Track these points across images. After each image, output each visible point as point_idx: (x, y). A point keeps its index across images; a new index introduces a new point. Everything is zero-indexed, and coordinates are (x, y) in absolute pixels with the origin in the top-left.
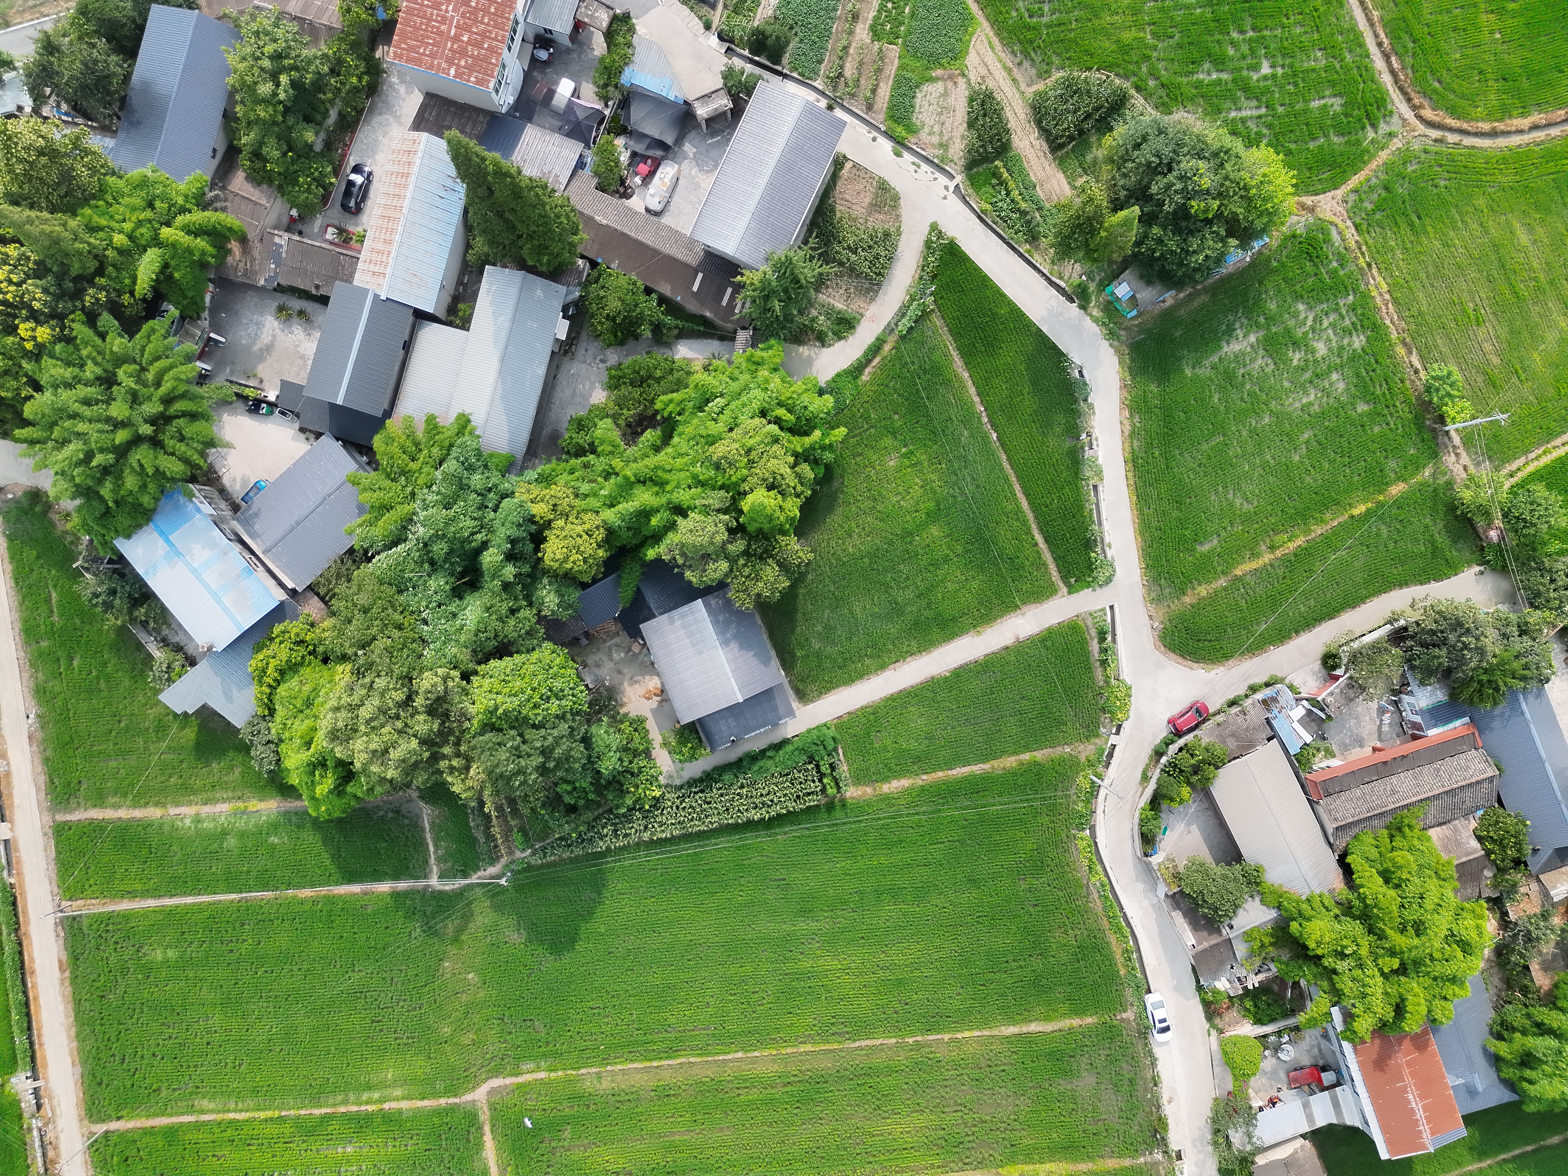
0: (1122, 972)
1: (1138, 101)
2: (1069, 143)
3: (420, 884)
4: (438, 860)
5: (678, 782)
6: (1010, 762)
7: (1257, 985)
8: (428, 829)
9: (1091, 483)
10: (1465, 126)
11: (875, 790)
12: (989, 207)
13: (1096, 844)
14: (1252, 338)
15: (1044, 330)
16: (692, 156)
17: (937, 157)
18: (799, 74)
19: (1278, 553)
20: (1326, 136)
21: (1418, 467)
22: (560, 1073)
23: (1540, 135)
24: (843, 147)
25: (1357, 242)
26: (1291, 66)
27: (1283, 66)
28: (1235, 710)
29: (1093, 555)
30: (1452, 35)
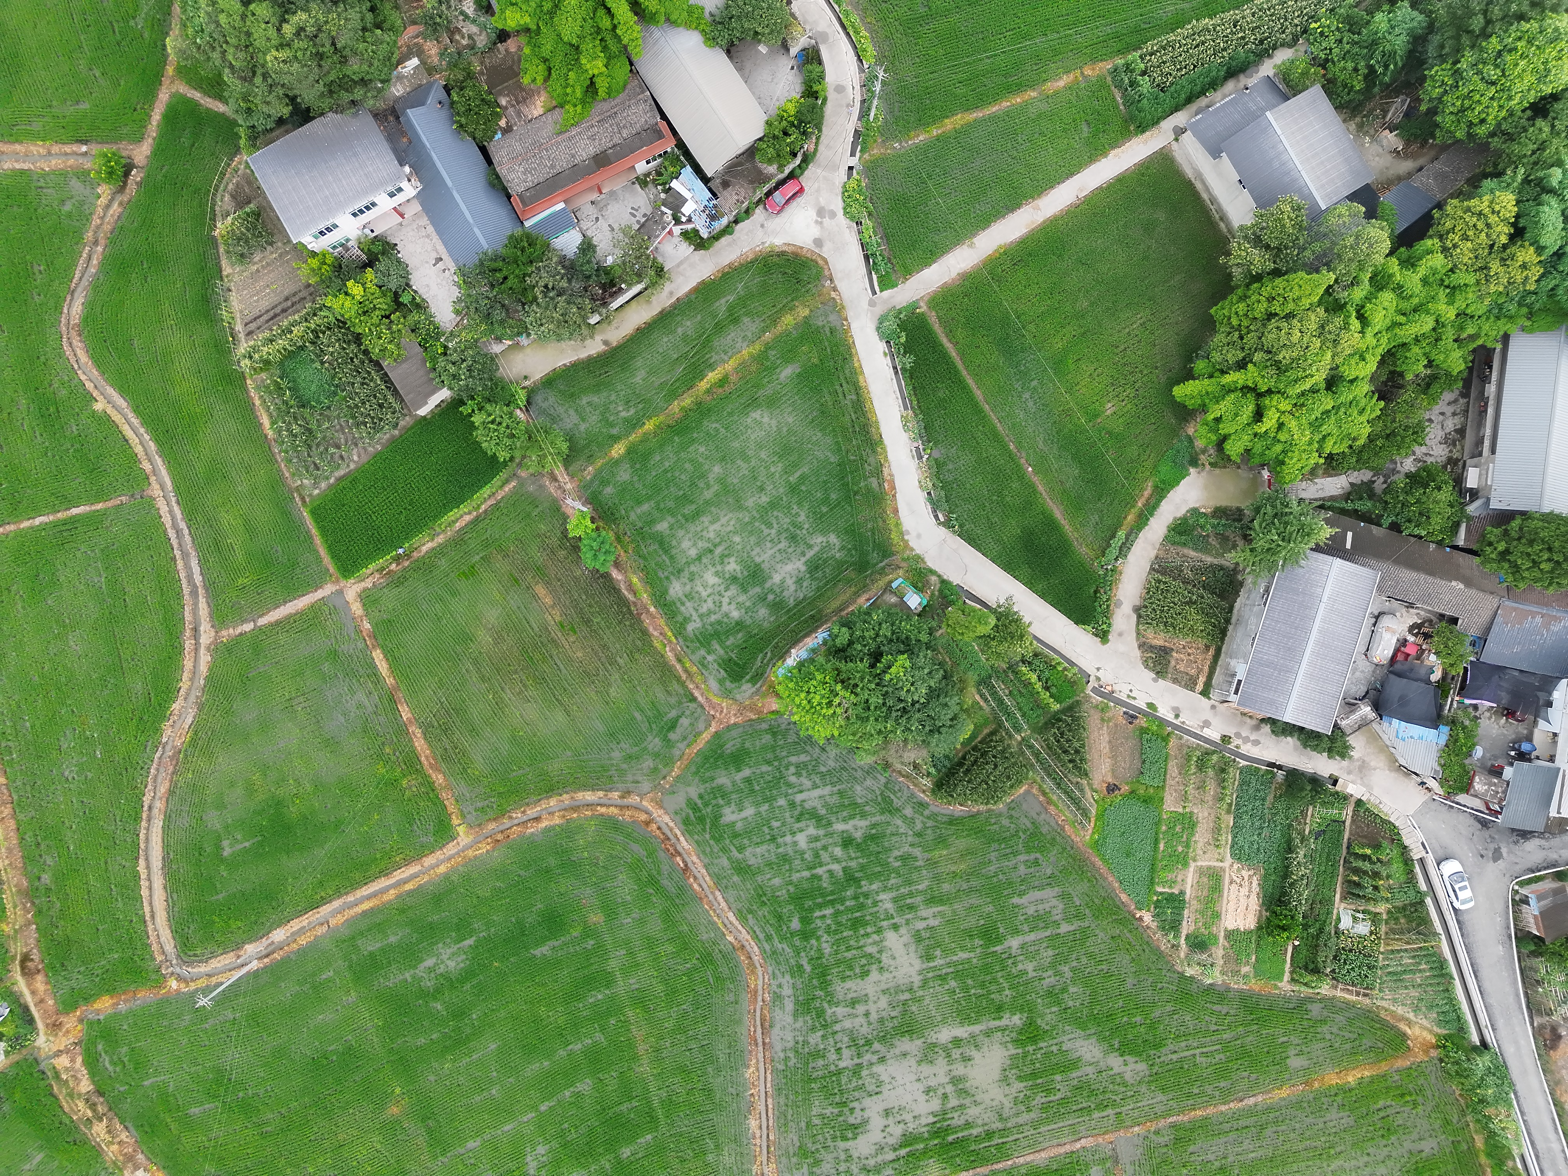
6: (951, 124)
9: (911, 412)
10: (603, 810)
11: (1082, 73)
13: (856, 55)
17: (1110, 708)
18: (1262, 770)
21: (599, 475)
23: (532, 812)
24: (1206, 704)
26: (778, 845)
27: (786, 844)
29: (901, 341)
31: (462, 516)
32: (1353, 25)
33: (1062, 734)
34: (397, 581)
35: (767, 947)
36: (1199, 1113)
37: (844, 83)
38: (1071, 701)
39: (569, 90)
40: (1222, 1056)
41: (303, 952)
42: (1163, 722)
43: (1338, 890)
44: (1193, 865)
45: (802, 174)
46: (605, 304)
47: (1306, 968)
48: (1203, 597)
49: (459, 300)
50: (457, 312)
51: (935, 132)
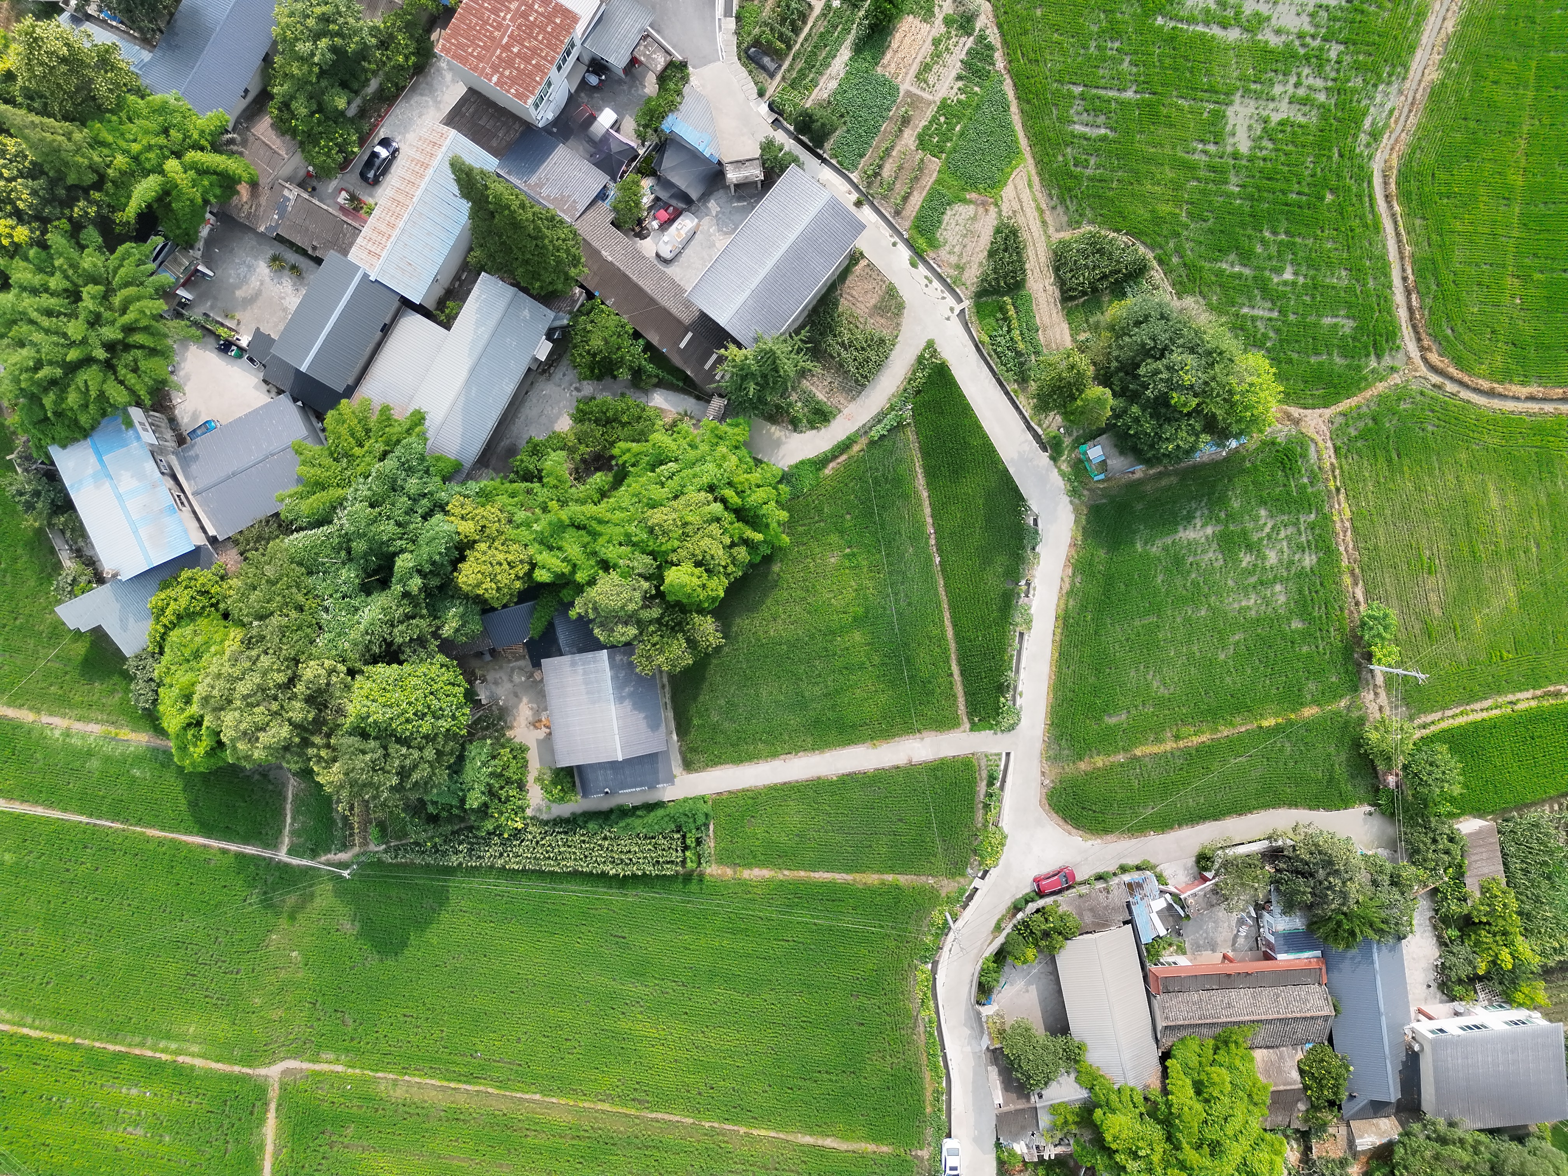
0: (928, 1110)
1: (1157, 274)
2: (1081, 297)
3: (267, 854)
4: (293, 833)
5: (545, 817)
6: (872, 879)
7: (1053, 1157)
8: (289, 801)
9: (1018, 629)
10: (1466, 379)
11: (735, 873)
12: (987, 339)
13: (935, 979)
14: (1209, 531)
15: (1011, 471)
16: (714, 214)
17: (951, 277)
18: (838, 162)
19: (1181, 744)
20: (1329, 354)
21: (1336, 696)
22: (358, 1071)
23: (1534, 407)
24: (862, 243)
25: (1332, 464)
26: (1313, 278)
27: (1305, 276)
28: (1100, 885)
29: (1002, 700)
30: (1475, 288)
31: (1483, 710)
32: (484, 812)
35: (1364, 186)
38: (987, 299)
42: (909, 244)
44: (937, 99)
45: (1032, 892)
46: (1276, 850)
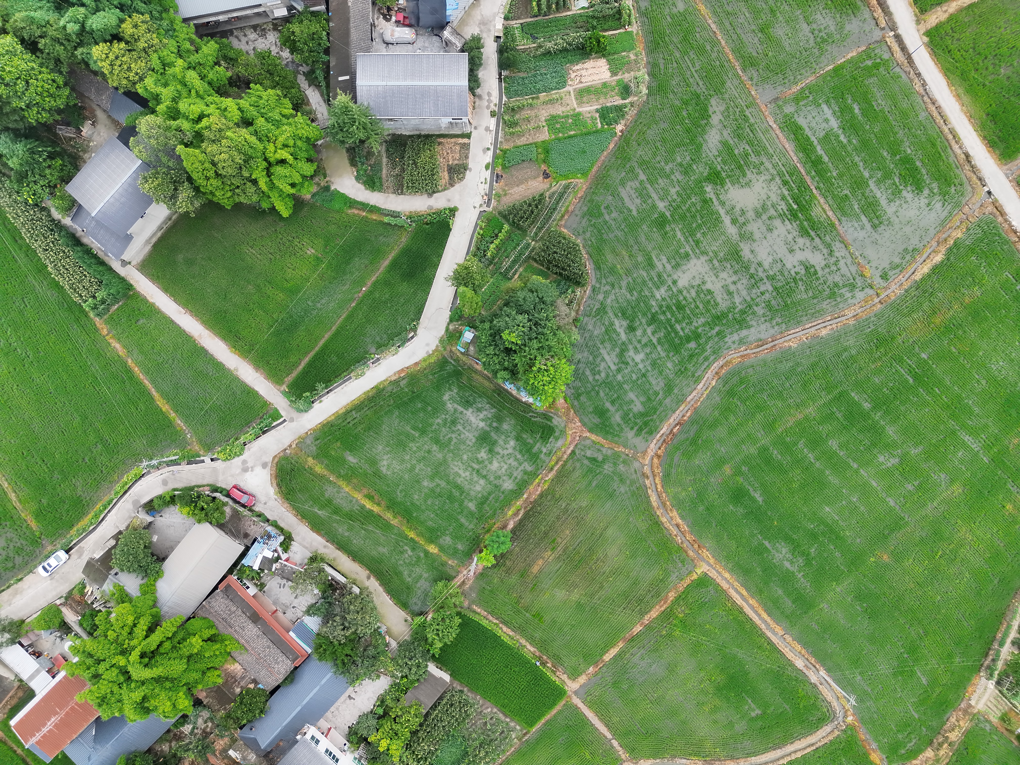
1: (582, 292)
2: (540, 265)
6: (164, 406)
7: (97, 609)
9: (352, 374)
10: (659, 487)
11: (107, 335)
13: (140, 479)
15: (428, 303)
17: (496, 192)
18: (505, 86)
19: (363, 501)
21: (453, 556)
23: (674, 531)
24: (475, 134)
25: (562, 456)
26: (647, 371)
27: (645, 366)
28: (255, 518)
29: (309, 394)
30: (708, 454)
31: (505, 633)
32: (22, 177)
33: (522, 218)
34: (557, 660)
35: (712, 358)
36: (731, 57)
37: (160, 481)
38: (500, 218)
39: (217, 653)
40: (691, 54)
41: (805, 645)
42: (495, 157)
43: (565, 14)
44: (578, 110)
45: (225, 489)
46: (344, 587)
47: (620, 19)
48: (409, 157)
49: (370, 678)
50: (378, 677)
51: (173, 415)
